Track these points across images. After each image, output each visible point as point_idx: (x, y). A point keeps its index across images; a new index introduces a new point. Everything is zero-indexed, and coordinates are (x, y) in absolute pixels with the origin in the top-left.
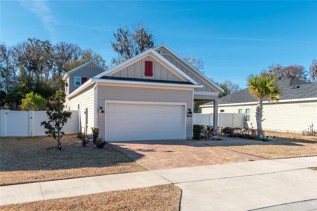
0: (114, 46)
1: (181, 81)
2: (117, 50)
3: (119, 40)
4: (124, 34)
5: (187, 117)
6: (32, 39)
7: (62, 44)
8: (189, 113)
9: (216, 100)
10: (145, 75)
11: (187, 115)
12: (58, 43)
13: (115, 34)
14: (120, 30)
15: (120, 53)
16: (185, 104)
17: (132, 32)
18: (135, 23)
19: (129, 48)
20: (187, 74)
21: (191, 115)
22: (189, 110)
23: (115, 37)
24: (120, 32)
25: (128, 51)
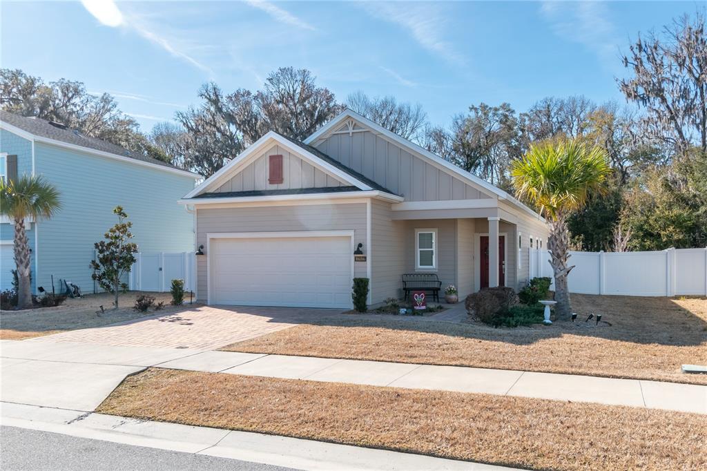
4: (649, 52)
5: (355, 261)
6: (477, 106)
7: (546, 102)
9: (489, 219)
10: (270, 183)
11: (355, 257)
12: (539, 103)
13: (626, 59)
14: (639, 45)
15: (641, 103)
16: (351, 233)
21: (365, 258)
22: (360, 245)
23: (626, 65)
24: (637, 51)
25: (659, 92)
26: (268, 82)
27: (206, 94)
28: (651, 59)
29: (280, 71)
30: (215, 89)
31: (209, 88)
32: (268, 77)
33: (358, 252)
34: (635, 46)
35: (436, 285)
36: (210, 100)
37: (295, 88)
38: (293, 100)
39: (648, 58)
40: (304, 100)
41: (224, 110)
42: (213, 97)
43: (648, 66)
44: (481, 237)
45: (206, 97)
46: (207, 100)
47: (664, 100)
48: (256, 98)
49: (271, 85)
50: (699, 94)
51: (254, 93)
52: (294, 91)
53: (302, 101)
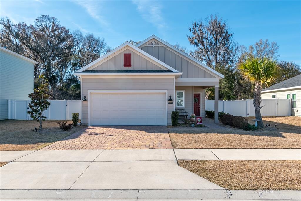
0: (190, 39)
1: (161, 69)
2: (193, 42)
3: (194, 33)
4: (199, 27)
5: (168, 103)
8: (169, 100)
9: (215, 86)
10: (124, 67)
11: (168, 102)
13: (190, 29)
14: (195, 24)
15: (195, 45)
16: (166, 91)
17: (206, 24)
18: (208, 16)
19: (203, 40)
20: (164, 63)
21: (173, 102)
22: (170, 97)
23: (191, 31)
24: (194, 26)
25: (202, 42)
26: (36, 21)
27: (3, 23)
28: (200, 30)
29: (42, 16)
30: (8, 21)
31: (5, 20)
32: (36, 18)
33: (170, 100)
34: (194, 24)
35: (185, 114)
36: (5, 26)
37: (50, 25)
38: (49, 31)
39: (198, 29)
40: (54, 31)
41: (13, 32)
42: (7, 25)
43: (198, 33)
44: (194, 94)
45: (3, 24)
46: (3, 26)
47: (203, 45)
48: (29, 27)
49: (37, 22)
50: (215, 44)
51: (28, 25)
52: (49, 26)
53: (53, 31)
